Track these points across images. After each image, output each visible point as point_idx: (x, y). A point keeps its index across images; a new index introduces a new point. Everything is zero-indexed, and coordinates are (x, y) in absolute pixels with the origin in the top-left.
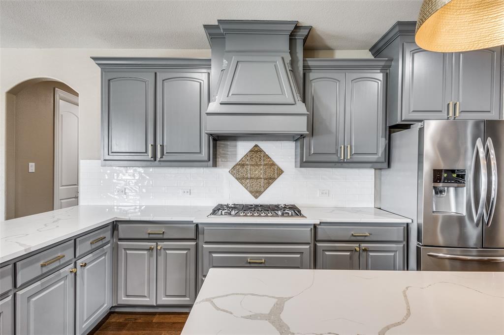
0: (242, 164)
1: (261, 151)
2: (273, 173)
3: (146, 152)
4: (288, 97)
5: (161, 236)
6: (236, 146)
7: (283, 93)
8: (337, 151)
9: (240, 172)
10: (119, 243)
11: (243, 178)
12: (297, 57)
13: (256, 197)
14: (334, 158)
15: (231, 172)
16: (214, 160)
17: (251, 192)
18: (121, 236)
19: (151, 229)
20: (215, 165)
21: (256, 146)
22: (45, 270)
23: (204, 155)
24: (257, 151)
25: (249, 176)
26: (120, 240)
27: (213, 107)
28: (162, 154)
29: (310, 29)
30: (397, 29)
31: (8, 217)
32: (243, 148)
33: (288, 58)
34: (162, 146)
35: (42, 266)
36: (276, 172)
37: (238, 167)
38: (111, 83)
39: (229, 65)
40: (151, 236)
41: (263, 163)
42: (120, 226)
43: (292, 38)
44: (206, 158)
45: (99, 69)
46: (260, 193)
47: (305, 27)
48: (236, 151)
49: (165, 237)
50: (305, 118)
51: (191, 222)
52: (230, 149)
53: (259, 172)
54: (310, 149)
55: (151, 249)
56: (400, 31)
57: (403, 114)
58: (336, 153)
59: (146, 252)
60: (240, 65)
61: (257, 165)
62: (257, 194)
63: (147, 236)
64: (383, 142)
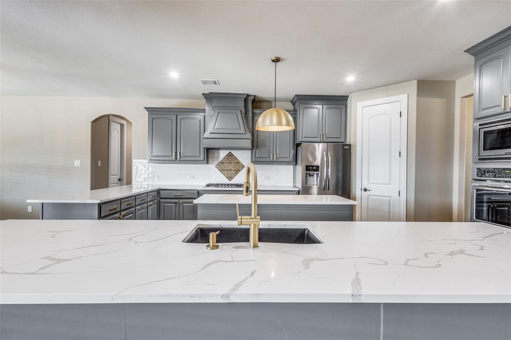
0: (222, 163)
1: (233, 155)
2: (239, 167)
3: (172, 156)
4: (242, 130)
5: (181, 197)
6: (219, 153)
7: (240, 129)
8: (270, 156)
9: (221, 167)
10: (161, 200)
11: (223, 170)
12: (249, 109)
13: (230, 180)
14: (268, 160)
15: (216, 167)
16: (207, 160)
17: (227, 178)
18: (161, 197)
19: (176, 193)
20: (207, 163)
21: (230, 153)
22: (128, 207)
23: (202, 158)
24: (230, 155)
25: (226, 169)
26: (161, 198)
27: (207, 135)
28: (180, 157)
29: (255, 96)
30: (296, 98)
31: (92, 189)
32: (223, 154)
33: (243, 111)
34: (180, 153)
35: (127, 205)
36: (241, 166)
37: (220, 164)
38: (154, 120)
39: (214, 113)
40: (176, 197)
41: (233, 162)
42: (161, 192)
43: (246, 100)
44: (203, 159)
45: (147, 113)
46: (232, 178)
47: (252, 96)
48: (219, 155)
49: (183, 197)
50: (251, 140)
51: (196, 190)
52: (216, 154)
53: (231, 167)
54: (256, 155)
55: (175, 203)
56: (297, 99)
57: (300, 139)
58: (269, 157)
59: (173, 204)
60: (220, 115)
61: (230, 163)
62: (230, 178)
63: (174, 197)
64: (292, 152)
